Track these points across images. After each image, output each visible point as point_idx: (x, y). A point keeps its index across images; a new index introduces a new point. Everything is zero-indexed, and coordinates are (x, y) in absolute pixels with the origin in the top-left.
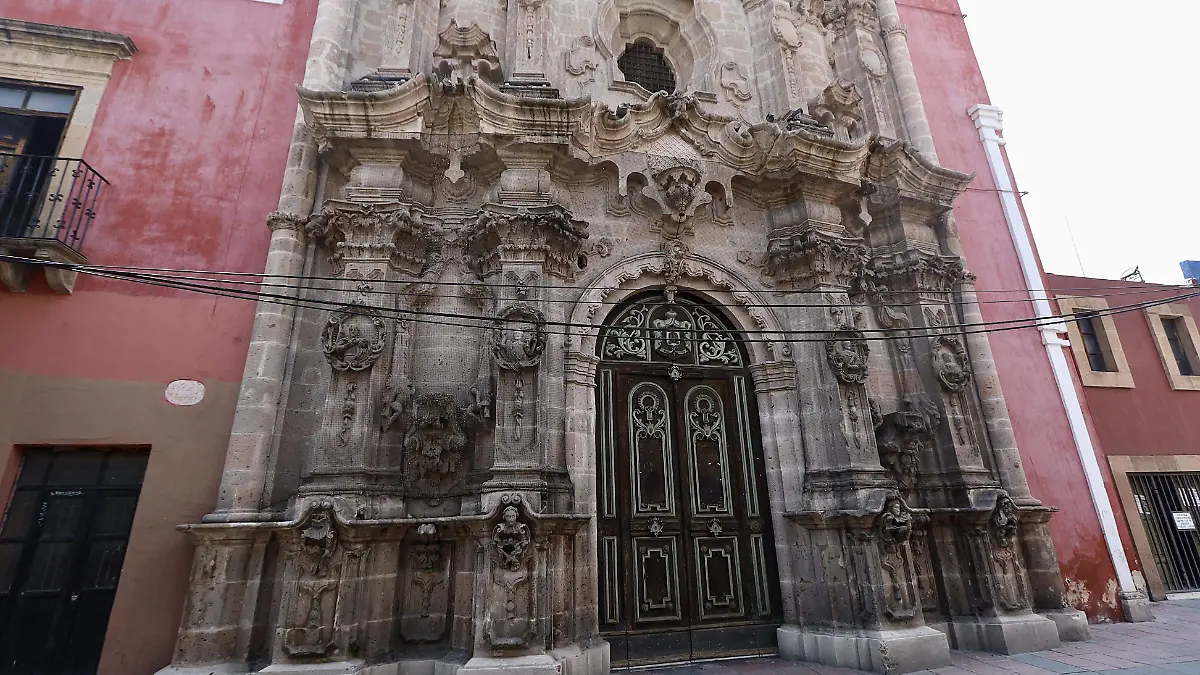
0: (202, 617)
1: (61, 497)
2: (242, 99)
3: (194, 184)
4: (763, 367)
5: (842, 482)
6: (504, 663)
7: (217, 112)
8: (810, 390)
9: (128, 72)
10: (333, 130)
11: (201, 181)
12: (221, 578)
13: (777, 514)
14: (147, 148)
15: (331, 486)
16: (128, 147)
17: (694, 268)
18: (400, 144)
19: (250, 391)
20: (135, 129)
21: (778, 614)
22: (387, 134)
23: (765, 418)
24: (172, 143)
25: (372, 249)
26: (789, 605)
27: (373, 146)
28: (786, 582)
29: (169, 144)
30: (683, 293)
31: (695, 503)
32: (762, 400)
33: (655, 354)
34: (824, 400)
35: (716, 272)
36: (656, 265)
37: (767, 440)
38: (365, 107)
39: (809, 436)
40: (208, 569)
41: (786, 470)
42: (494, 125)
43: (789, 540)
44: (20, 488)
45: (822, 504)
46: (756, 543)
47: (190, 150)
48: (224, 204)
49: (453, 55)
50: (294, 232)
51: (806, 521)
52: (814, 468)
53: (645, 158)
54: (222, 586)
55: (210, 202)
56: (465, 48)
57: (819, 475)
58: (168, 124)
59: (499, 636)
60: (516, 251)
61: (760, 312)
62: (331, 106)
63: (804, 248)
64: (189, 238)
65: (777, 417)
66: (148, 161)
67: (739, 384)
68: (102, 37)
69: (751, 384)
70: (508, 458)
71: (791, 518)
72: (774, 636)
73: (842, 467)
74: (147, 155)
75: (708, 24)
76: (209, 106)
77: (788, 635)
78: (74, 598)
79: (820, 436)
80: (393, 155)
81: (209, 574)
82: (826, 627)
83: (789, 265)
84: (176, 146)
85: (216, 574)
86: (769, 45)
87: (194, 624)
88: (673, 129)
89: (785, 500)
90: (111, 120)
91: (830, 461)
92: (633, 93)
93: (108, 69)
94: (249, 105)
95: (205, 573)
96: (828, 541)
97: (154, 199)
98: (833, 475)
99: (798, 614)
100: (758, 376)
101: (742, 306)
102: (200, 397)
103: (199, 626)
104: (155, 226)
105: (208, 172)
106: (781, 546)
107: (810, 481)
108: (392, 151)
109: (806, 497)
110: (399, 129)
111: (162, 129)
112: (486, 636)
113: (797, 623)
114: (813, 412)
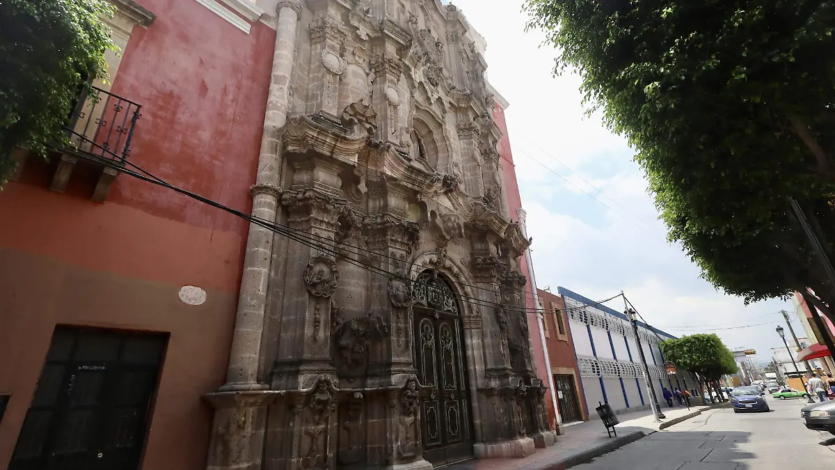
0: (239, 457)
1: (88, 370)
2: (225, 90)
3: (195, 141)
4: (469, 317)
5: (502, 374)
6: (409, 465)
7: (210, 94)
8: (487, 330)
9: (145, 38)
10: (313, 145)
11: (200, 140)
12: (249, 430)
13: (474, 388)
14: (160, 103)
15: (316, 368)
16: (147, 97)
17: (448, 263)
18: (343, 165)
19: (255, 301)
20: (151, 85)
21: (474, 439)
22: (341, 158)
23: (468, 341)
24: (179, 105)
25: (328, 223)
26: (479, 433)
27: (330, 161)
28: (477, 422)
29: (177, 106)
30: (441, 275)
31: (445, 383)
32: (467, 332)
33: (429, 304)
34: (493, 335)
35: (455, 267)
36: (435, 258)
37: (469, 353)
38: (337, 141)
39: (487, 352)
40: (241, 423)
41: (478, 368)
42: (392, 171)
43: (479, 402)
44: (50, 362)
45: (494, 384)
46: (464, 403)
47: (191, 116)
48: (217, 162)
49: (355, 115)
50: (274, 198)
51: (488, 392)
52: (489, 367)
53: (436, 204)
54: (249, 434)
55: (207, 158)
56: (363, 116)
57: (491, 370)
58: (176, 91)
59: (404, 452)
60: (396, 241)
61: (468, 289)
62: (319, 133)
63: (490, 264)
64: (193, 181)
65: (473, 341)
66: (162, 113)
67: (457, 323)
68: (136, 7)
69: (461, 324)
70: (398, 356)
71: (479, 391)
72: (472, 449)
73: (500, 367)
74: (161, 108)
75: (449, 140)
76: (204, 88)
77: (480, 447)
78: (100, 455)
79: (491, 352)
80: (336, 169)
81: (241, 427)
82: (496, 441)
83: (481, 270)
84: (182, 109)
85: (246, 426)
86: (470, 161)
87: (234, 462)
88: (446, 193)
89: (477, 382)
90: (132, 70)
91: (496, 364)
92: (424, 165)
93: (130, 30)
94: (230, 97)
95: (239, 427)
96: (496, 400)
97: (167, 144)
98: (496, 370)
99: (483, 437)
100: (466, 320)
101: (461, 285)
102: (203, 300)
103: (238, 463)
104: (168, 165)
105: (205, 135)
106: (475, 404)
107: (488, 373)
108: (336, 167)
109: (487, 381)
110: (347, 157)
111: (172, 92)
112: (399, 453)
113: (483, 442)
114: (488, 340)
